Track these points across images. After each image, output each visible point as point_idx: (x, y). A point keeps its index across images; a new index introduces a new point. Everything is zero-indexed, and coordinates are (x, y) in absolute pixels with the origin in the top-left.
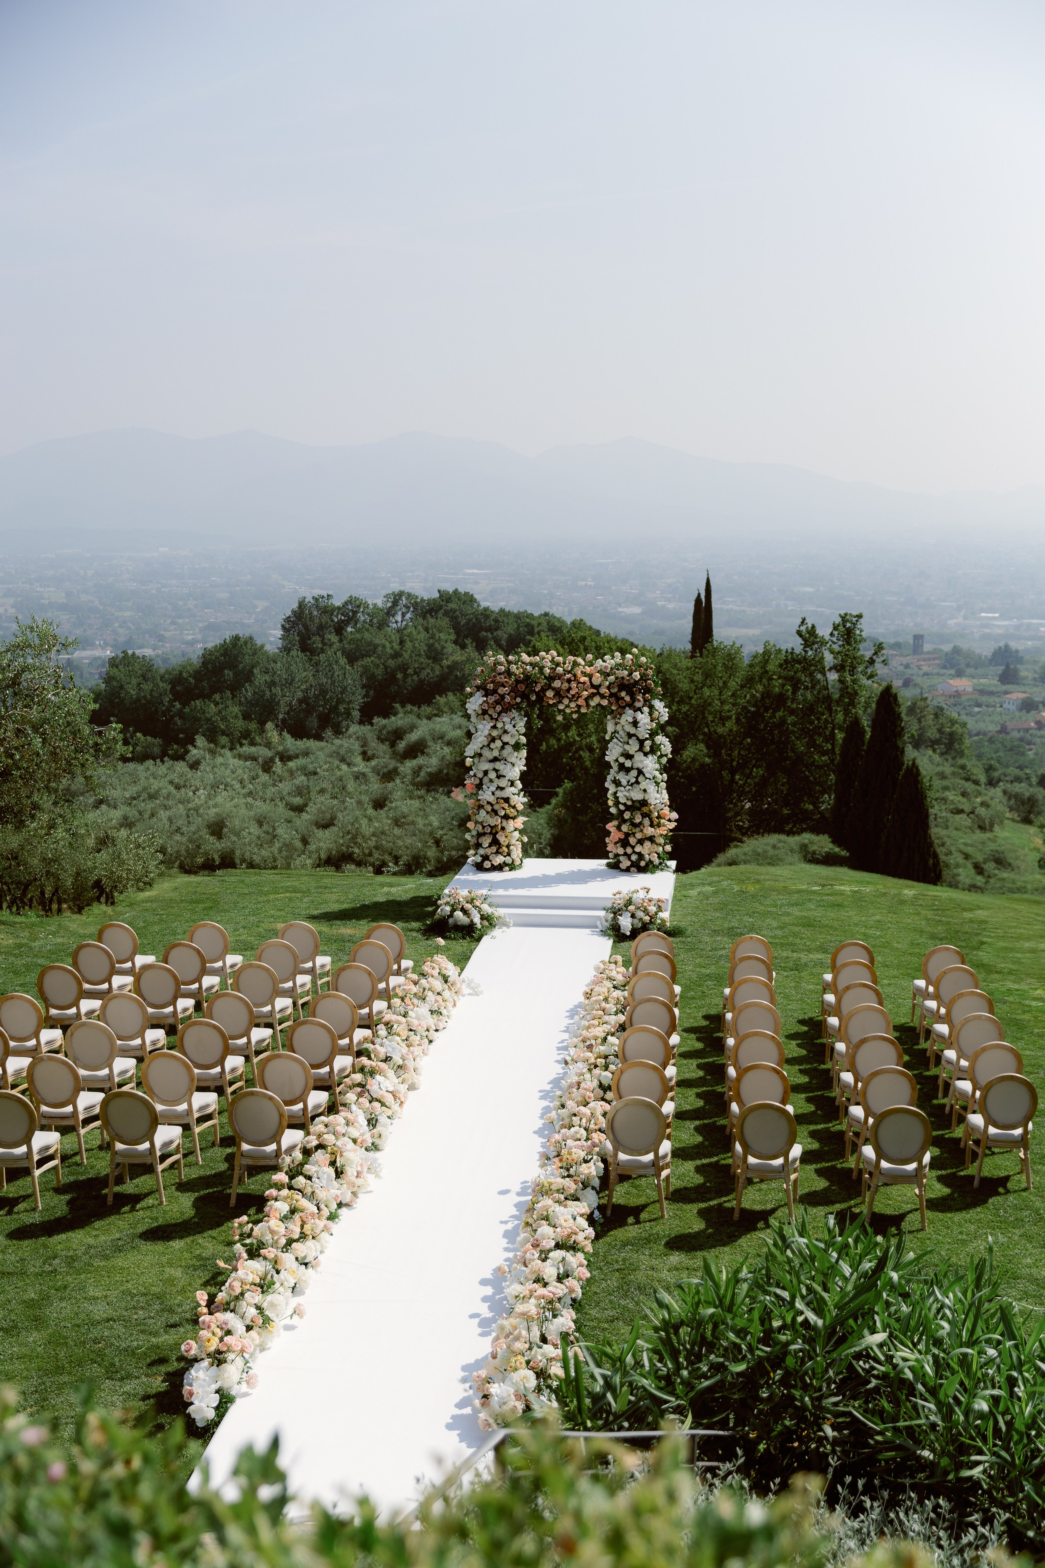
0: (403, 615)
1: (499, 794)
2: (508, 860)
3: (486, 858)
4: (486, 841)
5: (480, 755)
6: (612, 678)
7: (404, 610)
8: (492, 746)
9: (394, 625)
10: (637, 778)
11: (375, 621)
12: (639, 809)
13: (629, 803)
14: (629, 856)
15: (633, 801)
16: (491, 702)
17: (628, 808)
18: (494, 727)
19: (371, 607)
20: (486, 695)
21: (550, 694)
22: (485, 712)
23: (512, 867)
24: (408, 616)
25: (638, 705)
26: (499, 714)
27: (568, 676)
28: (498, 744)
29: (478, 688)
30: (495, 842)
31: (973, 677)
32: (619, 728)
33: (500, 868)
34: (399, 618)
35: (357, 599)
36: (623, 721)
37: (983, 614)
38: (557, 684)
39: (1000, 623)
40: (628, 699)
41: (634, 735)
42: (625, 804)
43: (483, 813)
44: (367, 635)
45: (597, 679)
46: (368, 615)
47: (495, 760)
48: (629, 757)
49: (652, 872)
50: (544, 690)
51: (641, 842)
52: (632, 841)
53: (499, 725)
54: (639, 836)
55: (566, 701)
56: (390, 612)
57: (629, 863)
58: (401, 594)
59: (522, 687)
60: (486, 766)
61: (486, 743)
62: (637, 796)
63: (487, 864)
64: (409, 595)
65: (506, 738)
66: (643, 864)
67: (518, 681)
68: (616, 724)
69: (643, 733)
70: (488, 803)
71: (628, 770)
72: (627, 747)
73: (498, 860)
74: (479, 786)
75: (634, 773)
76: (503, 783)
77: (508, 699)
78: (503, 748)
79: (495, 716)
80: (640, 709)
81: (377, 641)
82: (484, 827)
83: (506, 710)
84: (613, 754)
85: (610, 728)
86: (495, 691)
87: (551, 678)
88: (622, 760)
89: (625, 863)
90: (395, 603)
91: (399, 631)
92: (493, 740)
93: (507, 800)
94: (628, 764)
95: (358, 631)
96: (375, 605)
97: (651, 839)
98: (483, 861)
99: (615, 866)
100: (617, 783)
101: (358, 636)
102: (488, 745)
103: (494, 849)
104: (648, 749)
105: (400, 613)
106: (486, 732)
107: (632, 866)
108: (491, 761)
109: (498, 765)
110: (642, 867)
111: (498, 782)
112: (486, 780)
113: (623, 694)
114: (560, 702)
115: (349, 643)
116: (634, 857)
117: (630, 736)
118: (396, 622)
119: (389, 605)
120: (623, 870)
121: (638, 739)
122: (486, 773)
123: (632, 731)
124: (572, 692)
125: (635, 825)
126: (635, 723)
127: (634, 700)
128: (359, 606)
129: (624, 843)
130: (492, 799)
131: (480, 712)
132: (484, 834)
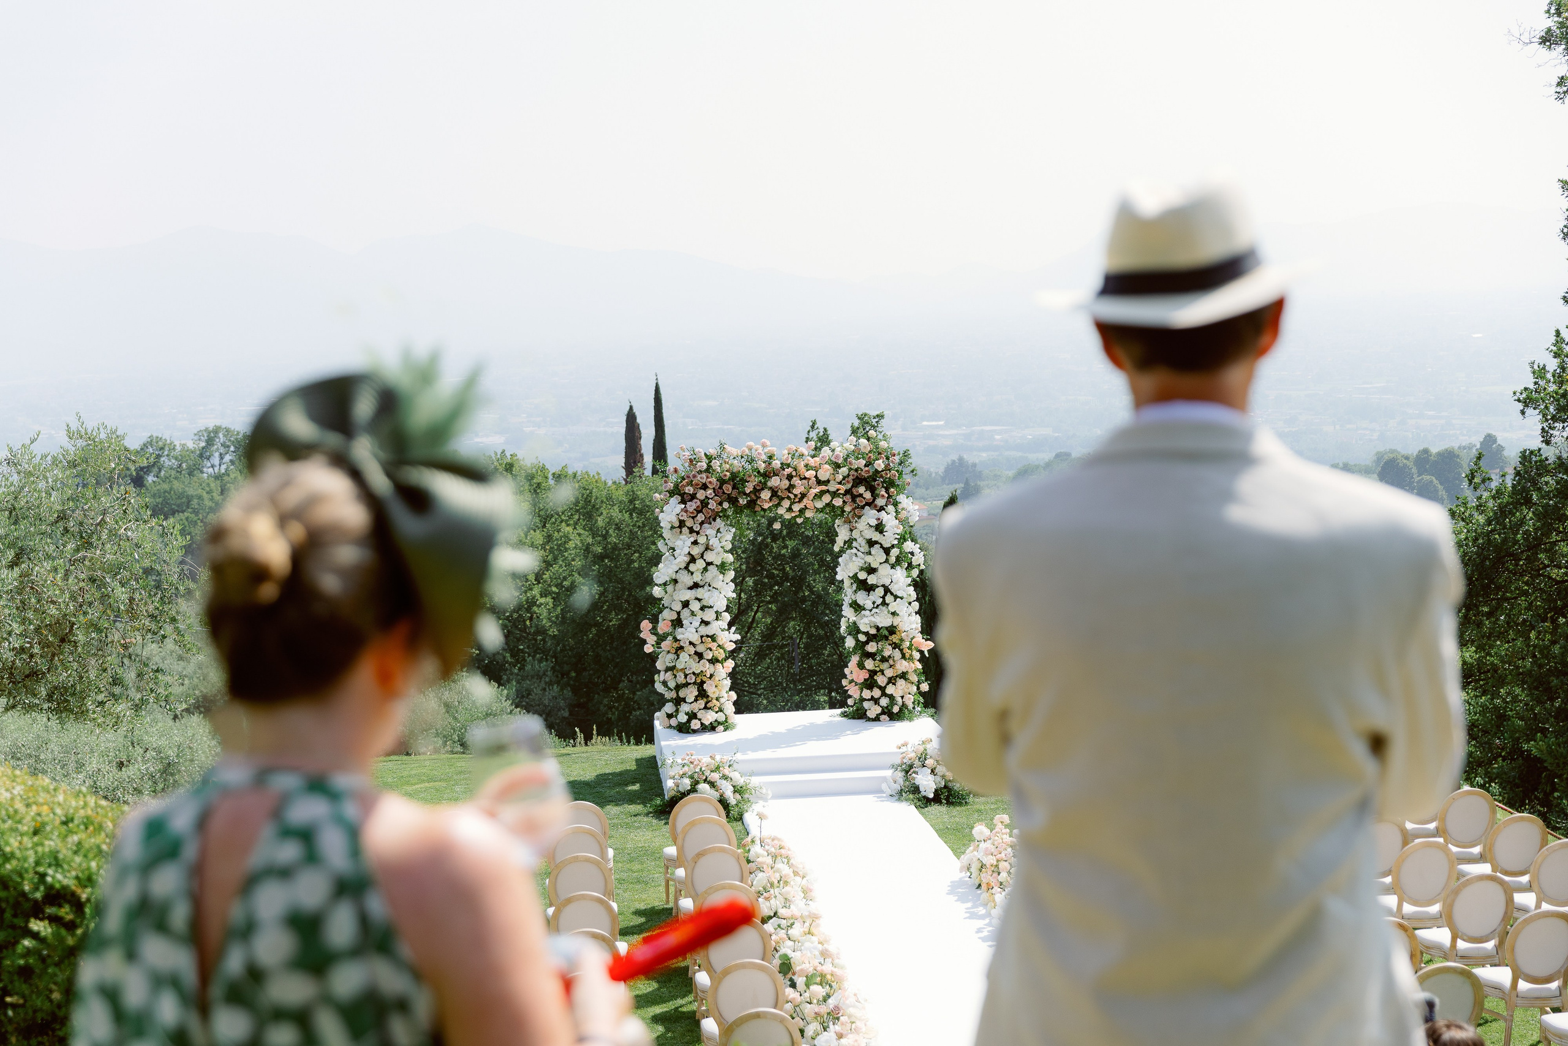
0: (221, 457)
1: (704, 630)
2: (721, 717)
3: (692, 716)
4: (691, 693)
5: (675, 581)
6: (844, 471)
7: (222, 450)
8: (692, 567)
9: (211, 470)
10: (883, 597)
11: (184, 466)
12: (886, 638)
13: (873, 631)
14: (876, 701)
15: (878, 629)
16: (691, 509)
17: (871, 638)
18: (695, 543)
19: (178, 448)
20: (683, 502)
21: (766, 495)
22: (682, 524)
23: (727, 725)
24: (227, 458)
25: (880, 502)
26: (702, 523)
27: (788, 471)
28: (700, 564)
29: (672, 493)
30: (702, 694)
31: (925, 500)
32: (855, 534)
33: (712, 728)
34: (216, 460)
35: (159, 439)
36: (861, 525)
37: (925, 423)
38: (774, 482)
39: (946, 433)
40: (868, 495)
41: (876, 542)
42: (866, 634)
43: (684, 656)
44: (177, 485)
45: (825, 473)
46: (176, 459)
47: (696, 586)
48: (871, 571)
49: (910, 719)
50: (756, 491)
51: (892, 681)
52: (881, 680)
53: (702, 540)
54: (889, 673)
55: (786, 503)
56: (203, 454)
57: (879, 710)
58: (217, 430)
59: (728, 488)
60: (688, 595)
61: (683, 565)
62: (885, 621)
63: (695, 724)
64: (228, 430)
65: (710, 557)
66: (896, 709)
67: (722, 482)
68: (851, 530)
69: (889, 539)
70: (691, 643)
71: (869, 588)
72: (869, 559)
73: (709, 717)
74: (678, 623)
75: (880, 591)
76: (709, 615)
77: (713, 505)
78: (705, 570)
79: (696, 528)
80: (881, 509)
81: (191, 492)
82: (686, 676)
83: (711, 519)
84: (847, 568)
85: (843, 535)
86: (693, 497)
87: (766, 475)
88: (862, 575)
89: (873, 711)
90: (210, 442)
91: (218, 477)
92: (693, 560)
93: (713, 638)
94: (872, 580)
95: (166, 479)
96: (183, 445)
97: (903, 676)
98: (689, 721)
99: (860, 714)
100: (857, 607)
101: (166, 486)
102: (686, 568)
103: (701, 703)
104: (893, 559)
105: (217, 455)
106: (686, 550)
107: (883, 713)
108: (691, 588)
109: (700, 593)
110: (894, 714)
111: (700, 615)
112: (685, 613)
113: (861, 489)
114: (779, 505)
115: (154, 496)
116: (884, 702)
117: (871, 543)
118: (213, 466)
119: (203, 444)
120: (869, 720)
121: (882, 547)
122: (686, 604)
123: (876, 537)
124: (796, 491)
125: (884, 660)
126: (880, 528)
127: (875, 496)
128: (162, 449)
129: (870, 684)
130: (695, 638)
131: (677, 524)
132: (687, 685)
